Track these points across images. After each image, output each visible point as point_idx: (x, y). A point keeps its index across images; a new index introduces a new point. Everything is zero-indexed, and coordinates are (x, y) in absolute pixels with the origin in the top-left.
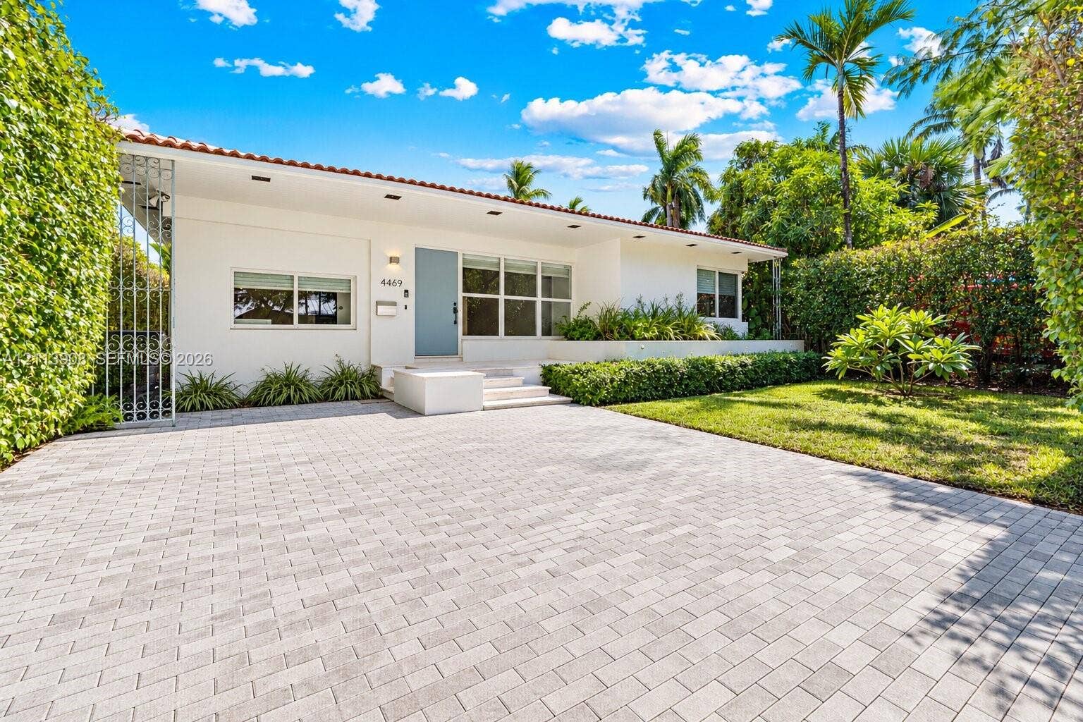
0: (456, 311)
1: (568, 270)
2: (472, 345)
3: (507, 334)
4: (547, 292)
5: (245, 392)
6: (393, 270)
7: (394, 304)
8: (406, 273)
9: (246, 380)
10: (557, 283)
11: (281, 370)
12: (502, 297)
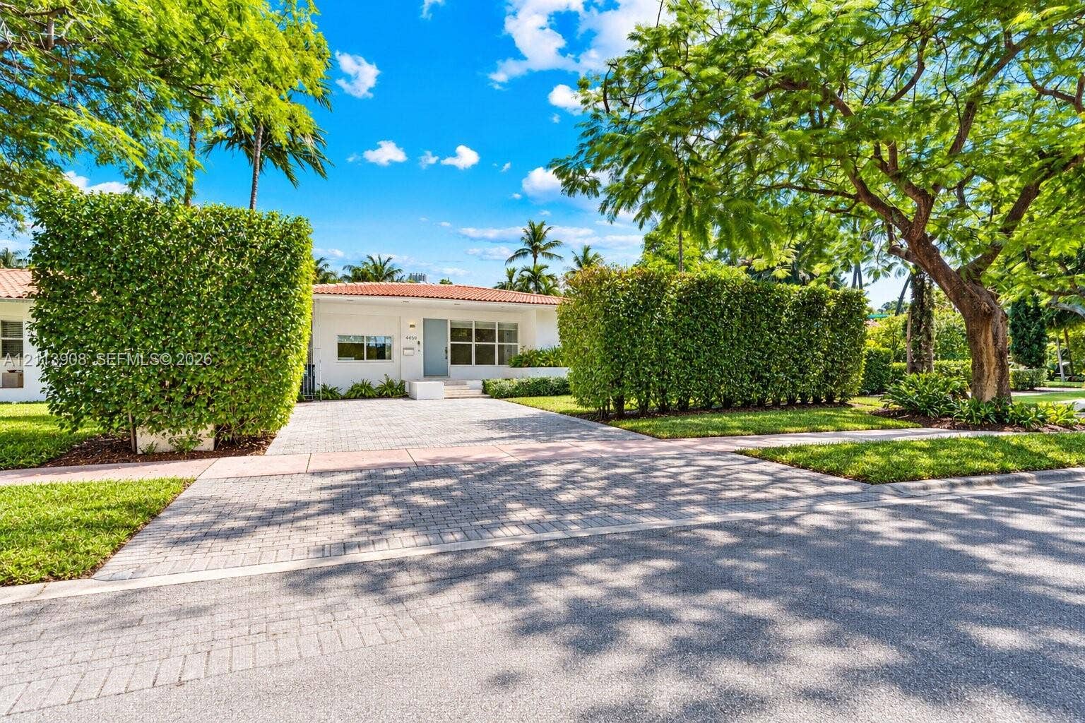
0: (446, 352)
1: (516, 326)
2: (456, 370)
3: (477, 363)
4: (501, 340)
5: (343, 393)
6: (412, 332)
7: (412, 349)
8: (419, 333)
9: (344, 387)
10: (510, 334)
11: (360, 382)
12: (474, 343)
